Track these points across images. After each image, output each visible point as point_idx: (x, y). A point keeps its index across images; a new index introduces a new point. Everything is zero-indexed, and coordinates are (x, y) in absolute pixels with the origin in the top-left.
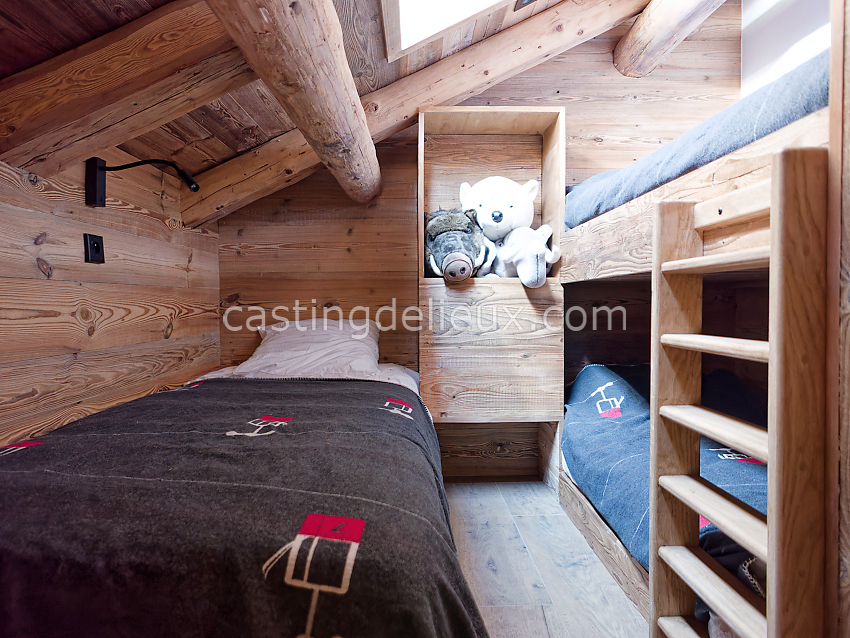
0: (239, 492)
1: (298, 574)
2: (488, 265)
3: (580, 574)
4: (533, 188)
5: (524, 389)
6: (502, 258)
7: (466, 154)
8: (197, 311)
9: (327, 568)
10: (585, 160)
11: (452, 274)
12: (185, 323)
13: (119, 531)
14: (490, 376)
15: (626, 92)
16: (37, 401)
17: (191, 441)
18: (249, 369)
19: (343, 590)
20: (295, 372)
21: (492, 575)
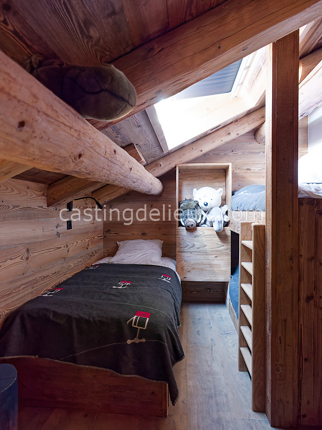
0: (120, 305)
1: (135, 324)
2: (203, 221)
3: (228, 337)
4: (221, 192)
5: (215, 269)
6: (208, 219)
7: (196, 177)
8: (96, 237)
9: (141, 323)
10: (243, 178)
11: (188, 227)
12: (92, 243)
13: (94, 313)
14: (203, 264)
15: (260, 150)
16: (56, 275)
17: (103, 289)
18: (115, 260)
19: (145, 328)
20: (131, 261)
21: (197, 335)
